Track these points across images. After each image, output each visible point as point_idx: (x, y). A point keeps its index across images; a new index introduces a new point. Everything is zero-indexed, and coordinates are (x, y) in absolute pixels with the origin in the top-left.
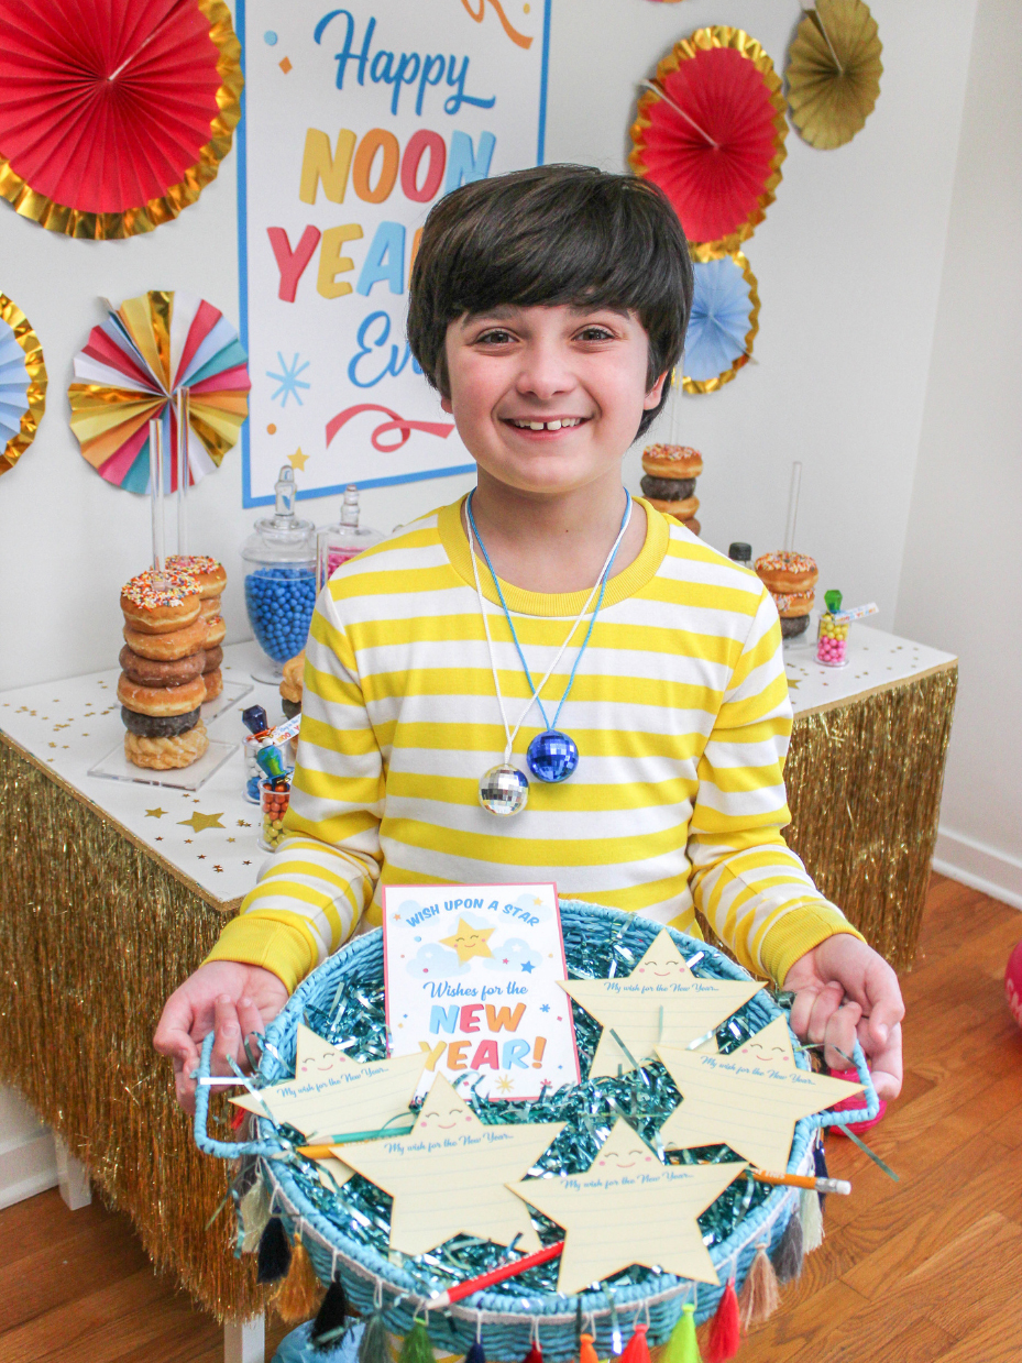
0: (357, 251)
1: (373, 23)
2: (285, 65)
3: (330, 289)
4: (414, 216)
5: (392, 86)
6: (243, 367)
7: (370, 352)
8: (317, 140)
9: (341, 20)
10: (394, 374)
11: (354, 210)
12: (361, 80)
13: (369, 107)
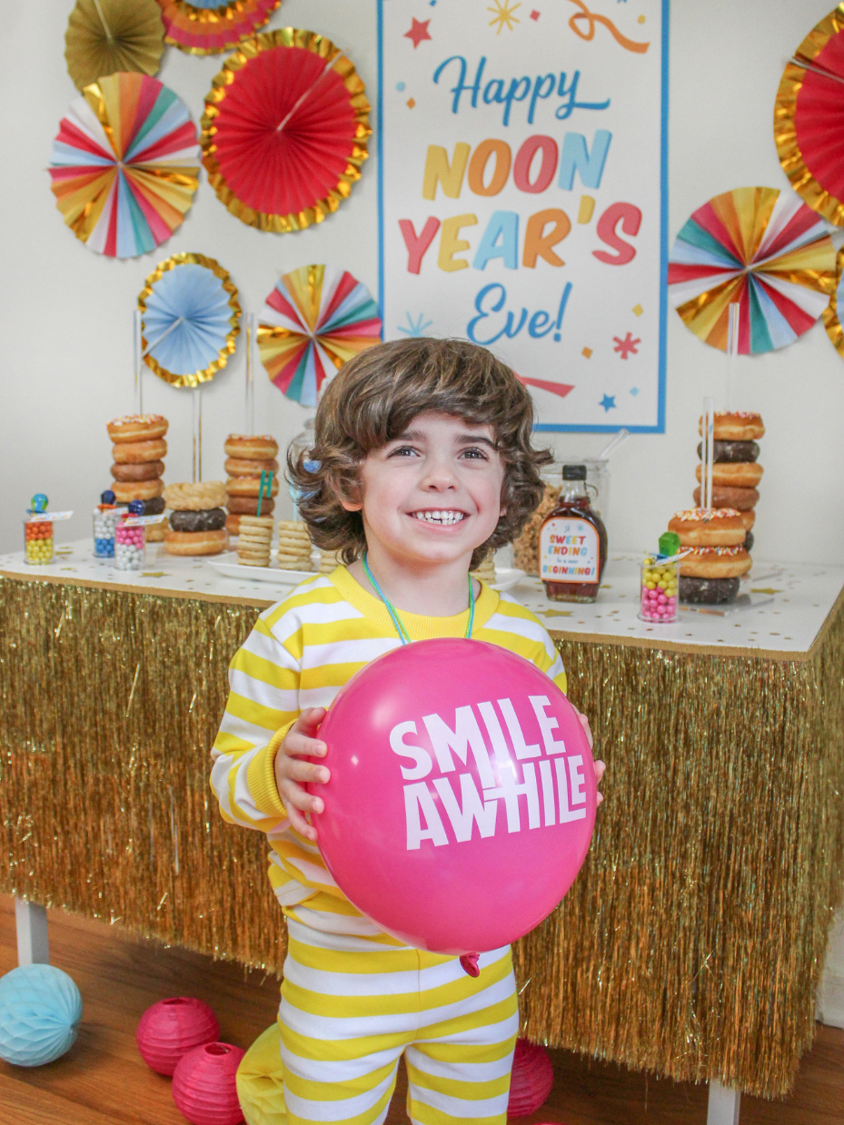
0: (473, 235)
1: (483, 61)
2: (411, 104)
3: (447, 263)
4: (529, 205)
5: (502, 106)
6: (380, 321)
7: (487, 316)
8: (436, 154)
9: (456, 65)
10: (510, 336)
11: (469, 201)
12: (474, 104)
13: (482, 123)
